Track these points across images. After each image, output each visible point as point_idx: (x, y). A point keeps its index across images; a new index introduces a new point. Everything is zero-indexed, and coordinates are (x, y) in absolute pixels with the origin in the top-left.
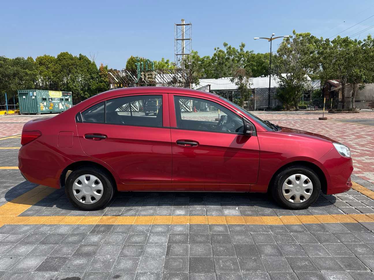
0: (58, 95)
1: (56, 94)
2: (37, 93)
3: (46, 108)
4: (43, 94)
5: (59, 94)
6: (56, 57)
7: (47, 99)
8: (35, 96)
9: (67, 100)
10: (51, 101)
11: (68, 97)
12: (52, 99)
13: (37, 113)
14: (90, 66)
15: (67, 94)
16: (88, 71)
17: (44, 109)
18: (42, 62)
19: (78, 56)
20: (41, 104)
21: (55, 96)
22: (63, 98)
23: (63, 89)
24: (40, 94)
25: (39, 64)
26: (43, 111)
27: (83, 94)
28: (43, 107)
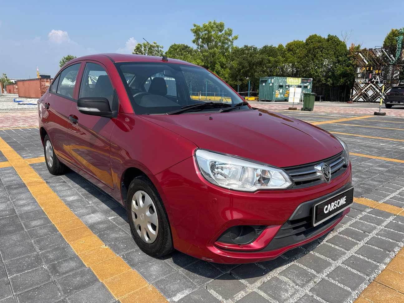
0: (296, 82)
1: (294, 80)
2: (275, 80)
3: (281, 95)
4: (280, 81)
5: (298, 81)
6: (304, 42)
7: (284, 86)
8: (273, 83)
9: (306, 87)
10: (288, 88)
11: (308, 84)
12: (289, 86)
13: (271, 100)
14: (338, 48)
15: (306, 81)
16: (335, 53)
17: (279, 96)
18: (291, 48)
19: (326, 37)
20: (277, 91)
21: (293, 83)
22: (302, 85)
23: (305, 75)
24: (277, 81)
25: (288, 50)
26: (278, 98)
27: (325, 81)
28: (279, 95)
